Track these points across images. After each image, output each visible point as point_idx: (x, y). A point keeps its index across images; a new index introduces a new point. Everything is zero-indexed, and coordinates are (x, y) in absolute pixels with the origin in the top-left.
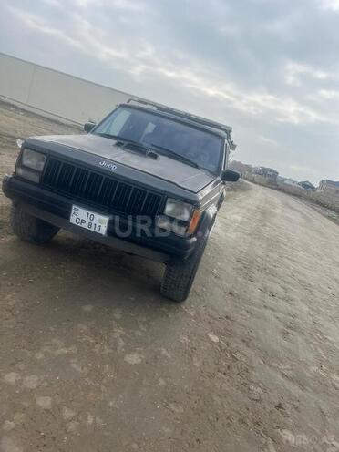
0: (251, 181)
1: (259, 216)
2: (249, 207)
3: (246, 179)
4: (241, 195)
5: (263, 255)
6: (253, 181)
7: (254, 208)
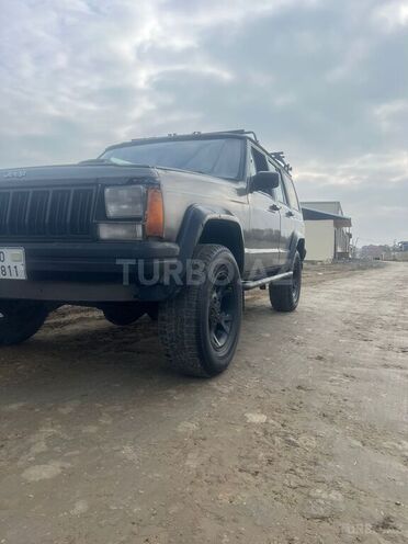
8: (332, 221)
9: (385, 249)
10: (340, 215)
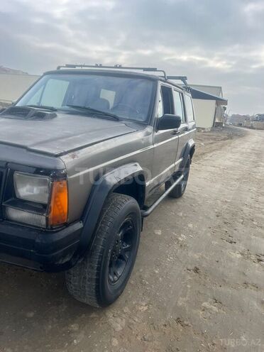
0: (250, 128)
1: (253, 158)
2: (244, 150)
3: (245, 127)
4: (237, 142)
5: (251, 201)
6: (252, 128)
7: (249, 150)
8: (215, 101)
9: (247, 118)
10: (220, 97)
